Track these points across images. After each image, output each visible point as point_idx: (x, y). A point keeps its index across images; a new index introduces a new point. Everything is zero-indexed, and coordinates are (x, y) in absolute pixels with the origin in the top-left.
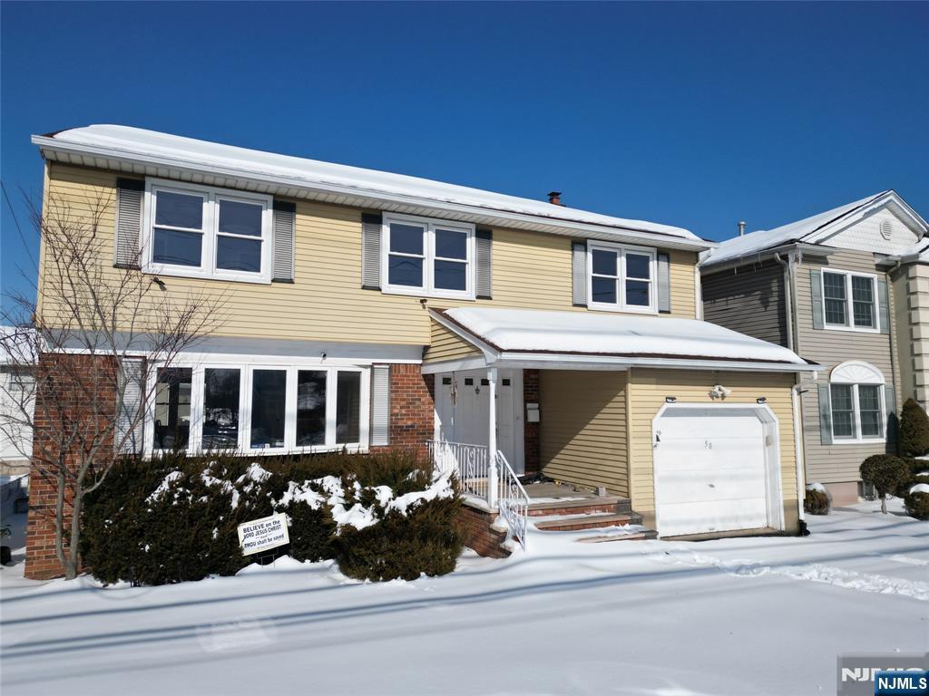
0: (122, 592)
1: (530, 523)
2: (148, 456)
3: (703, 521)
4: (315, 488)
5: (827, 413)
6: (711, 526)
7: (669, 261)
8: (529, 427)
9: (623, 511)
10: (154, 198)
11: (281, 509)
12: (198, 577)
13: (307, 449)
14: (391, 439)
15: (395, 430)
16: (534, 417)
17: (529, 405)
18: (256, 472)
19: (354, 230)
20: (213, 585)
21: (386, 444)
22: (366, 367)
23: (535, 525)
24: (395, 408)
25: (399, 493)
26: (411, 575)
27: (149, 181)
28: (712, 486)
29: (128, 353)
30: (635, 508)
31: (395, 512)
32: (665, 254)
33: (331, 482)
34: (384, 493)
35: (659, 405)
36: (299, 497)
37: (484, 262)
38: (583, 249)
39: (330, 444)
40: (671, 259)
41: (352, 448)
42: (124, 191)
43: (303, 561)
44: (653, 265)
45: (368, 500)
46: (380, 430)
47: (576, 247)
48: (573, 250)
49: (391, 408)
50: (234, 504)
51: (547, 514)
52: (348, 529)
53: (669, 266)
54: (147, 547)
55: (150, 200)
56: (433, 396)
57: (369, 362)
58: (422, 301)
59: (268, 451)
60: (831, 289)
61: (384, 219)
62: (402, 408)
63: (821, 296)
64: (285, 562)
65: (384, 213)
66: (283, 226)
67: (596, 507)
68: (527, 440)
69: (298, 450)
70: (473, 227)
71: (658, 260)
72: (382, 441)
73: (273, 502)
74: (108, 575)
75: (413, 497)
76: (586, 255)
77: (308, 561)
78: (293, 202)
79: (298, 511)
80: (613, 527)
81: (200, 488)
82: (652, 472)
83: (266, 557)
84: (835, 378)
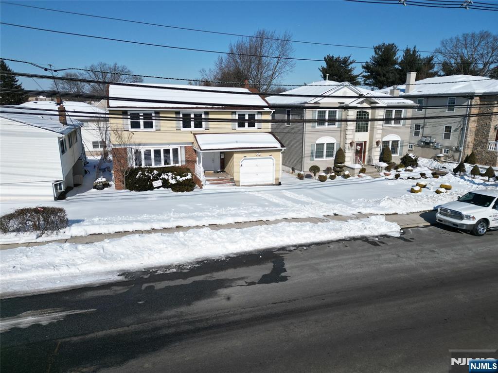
0: (134, 192)
1: (208, 183)
2: (134, 167)
4: (167, 175)
5: (314, 152)
6: (257, 183)
7: (261, 114)
8: (221, 159)
9: (232, 180)
11: (160, 179)
12: (146, 190)
13: (167, 166)
14: (186, 163)
15: (187, 161)
17: (221, 154)
18: (155, 172)
20: (149, 192)
25: (181, 177)
26: (183, 192)
27: (129, 112)
28: (257, 175)
29: (128, 147)
30: (235, 180)
31: (179, 181)
33: (170, 174)
34: (178, 177)
35: (242, 158)
36: (164, 177)
38: (235, 114)
39: (172, 164)
41: (177, 165)
44: (256, 116)
45: (175, 178)
46: (183, 161)
48: (232, 114)
49: (186, 156)
50: (152, 178)
52: (171, 184)
54: (137, 185)
57: (180, 146)
58: (191, 132)
59: (158, 166)
60: (320, 115)
61: (181, 113)
62: (188, 156)
63: (316, 118)
64: (162, 188)
65: (180, 111)
67: (225, 180)
68: (221, 162)
69: (165, 166)
70: (204, 112)
72: (184, 163)
74: (131, 190)
75: (184, 178)
76: (236, 116)
79: (164, 179)
80: (227, 183)
81: (145, 175)
82: (239, 172)
83: (158, 188)
84: (318, 142)
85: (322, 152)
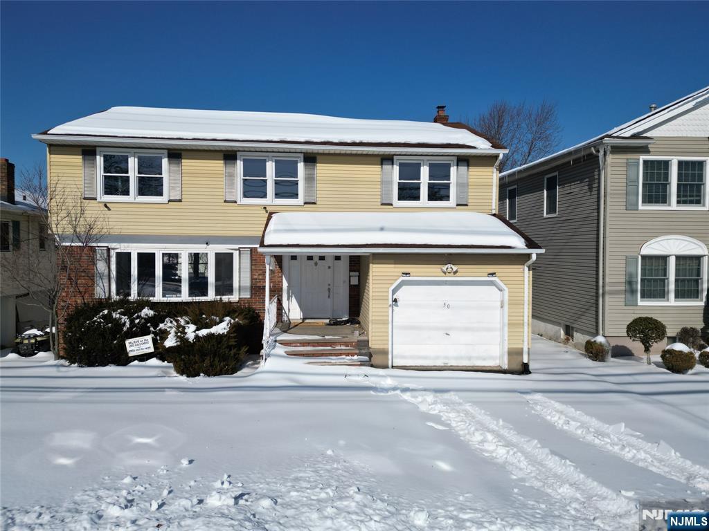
1: (280, 350)
3: (437, 358)
5: (634, 280)
6: (446, 361)
7: (468, 166)
8: (352, 288)
9: (362, 347)
10: (102, 158)
12: (104, 365)
14: (252, 294)
15: (255, 289)
16: (355, 281)
17: (352, 274)
19: (218, 165)
20: (111, 369)
21: (249, 297)
22: (236, 250)
23: (286, 352)
24: (255, 275)
27: (98, 150)
28: (447, 334)
29: (99, 245)
30: (372, 345)
31: (187, 340)
32: (464, 161)
34: (191, 329)
35: (395, 278)
37: (310, 179)
38: (391, 163)
39: (211, 296)
40: (470, 163)
41: (225, 298)
42: (86, 157)
43: (164, 362)
44: (453, 170)
46: (245, 288)
47: (384, 162)
48: (382, 164)
49: (252, 275)
50: (125, 329)
51: (304, 346)
53: (468, 169)
54: (83, 348)
55: (100, 160)
56: (281, 267)
57: (237, 246)
58: (265, 208)
60: (652, 174)
61: (238, 157)
62: (259, 275)
63: (638, 182)
64: (154, 361)
65: (238, 153)
66: (174, 168)
67: (340, 343)
68: (351, 297)
69: (190, 299)
70: (302, 155)
71: (458, 165)
72: (247, 295)
73: (152, 329)
74: (72, 360)
75: (203, 332)
76: (393, 167)
77: (166, 362)
78: (179, 152)
80: (344, 356)
82: (387, 323)
83: (143, 358)
84: (646, 251)
85: (663, 282)
